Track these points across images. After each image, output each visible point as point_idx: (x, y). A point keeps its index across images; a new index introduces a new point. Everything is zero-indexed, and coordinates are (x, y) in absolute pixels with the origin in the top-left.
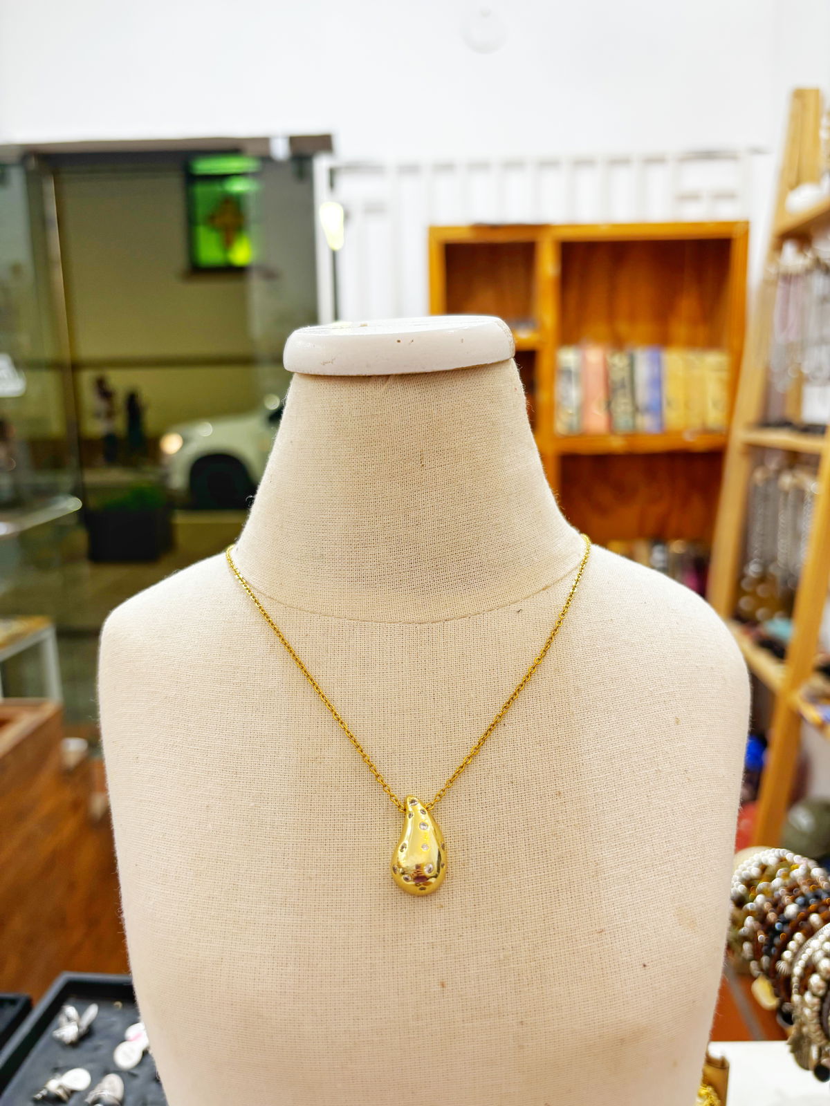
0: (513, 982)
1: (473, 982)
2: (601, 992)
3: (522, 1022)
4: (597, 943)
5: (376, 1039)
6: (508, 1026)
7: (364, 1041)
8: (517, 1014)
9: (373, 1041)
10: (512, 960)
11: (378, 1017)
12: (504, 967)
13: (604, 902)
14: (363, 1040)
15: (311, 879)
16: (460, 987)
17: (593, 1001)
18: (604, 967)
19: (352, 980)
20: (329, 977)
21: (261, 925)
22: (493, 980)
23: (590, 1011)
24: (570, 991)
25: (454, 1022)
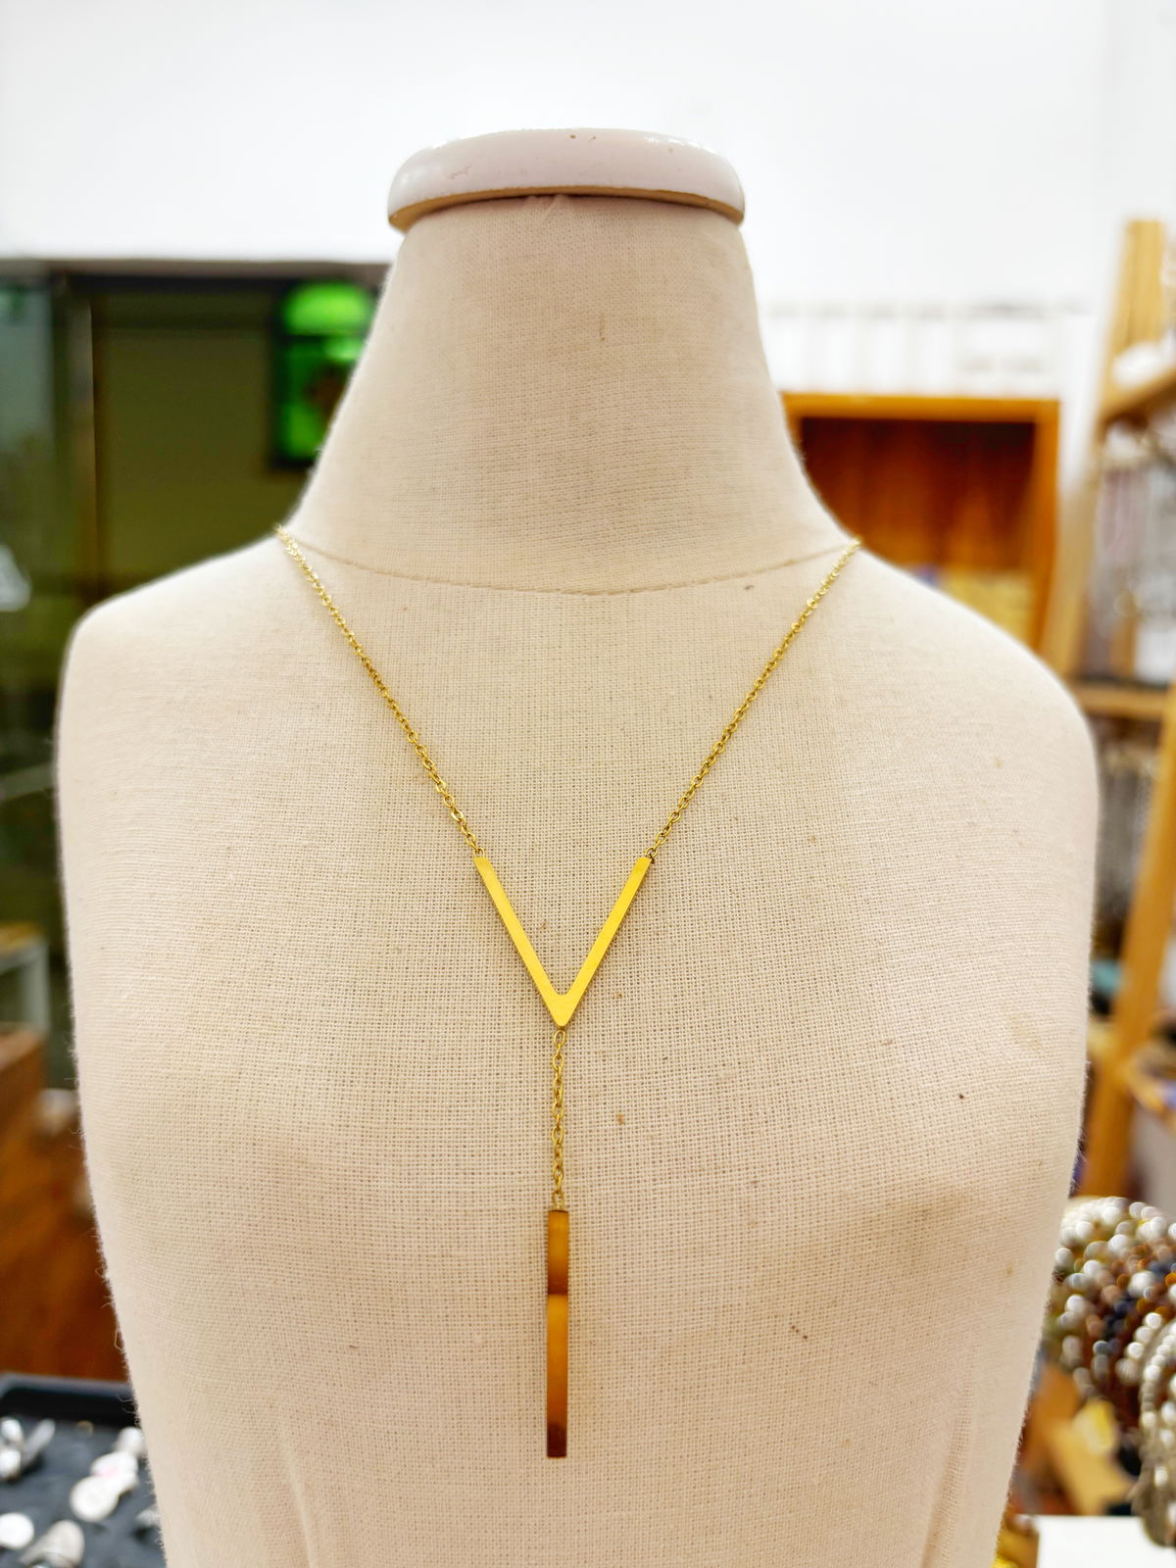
0: (741, 1118)
1: (672, 1117)
2: (889, 1134)
3: (755, 1182)
4: (882, 1060)
5: (504, 1207)
6: (732, 1190)
7: (481, 1211)
8: (747, 1169)
9: (497, 1210)
10: (739, 1083)
11: (506, 1170)
12: (724, 1094)
13: (892, 1000)
14: (479, 1207)
15: (400, 951)
16: (650, 1124)
17: (877, 1149)
18: (895, 1096)
19: (464, 1108)
20: (424, 1104)
21: (311, 1023)
22: (707, 1113)
23: (871, 1164)
24: (839, 1132)
25: (638, 1182)
